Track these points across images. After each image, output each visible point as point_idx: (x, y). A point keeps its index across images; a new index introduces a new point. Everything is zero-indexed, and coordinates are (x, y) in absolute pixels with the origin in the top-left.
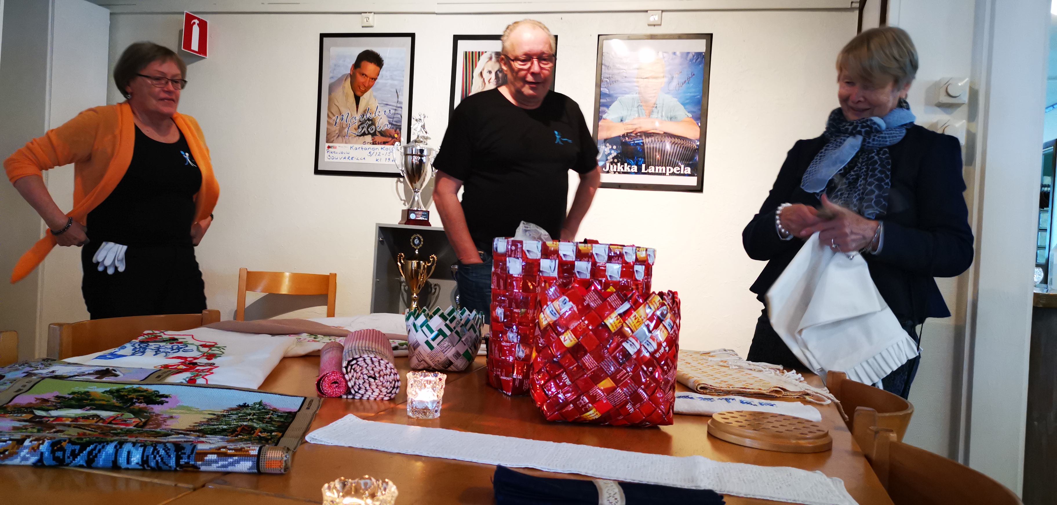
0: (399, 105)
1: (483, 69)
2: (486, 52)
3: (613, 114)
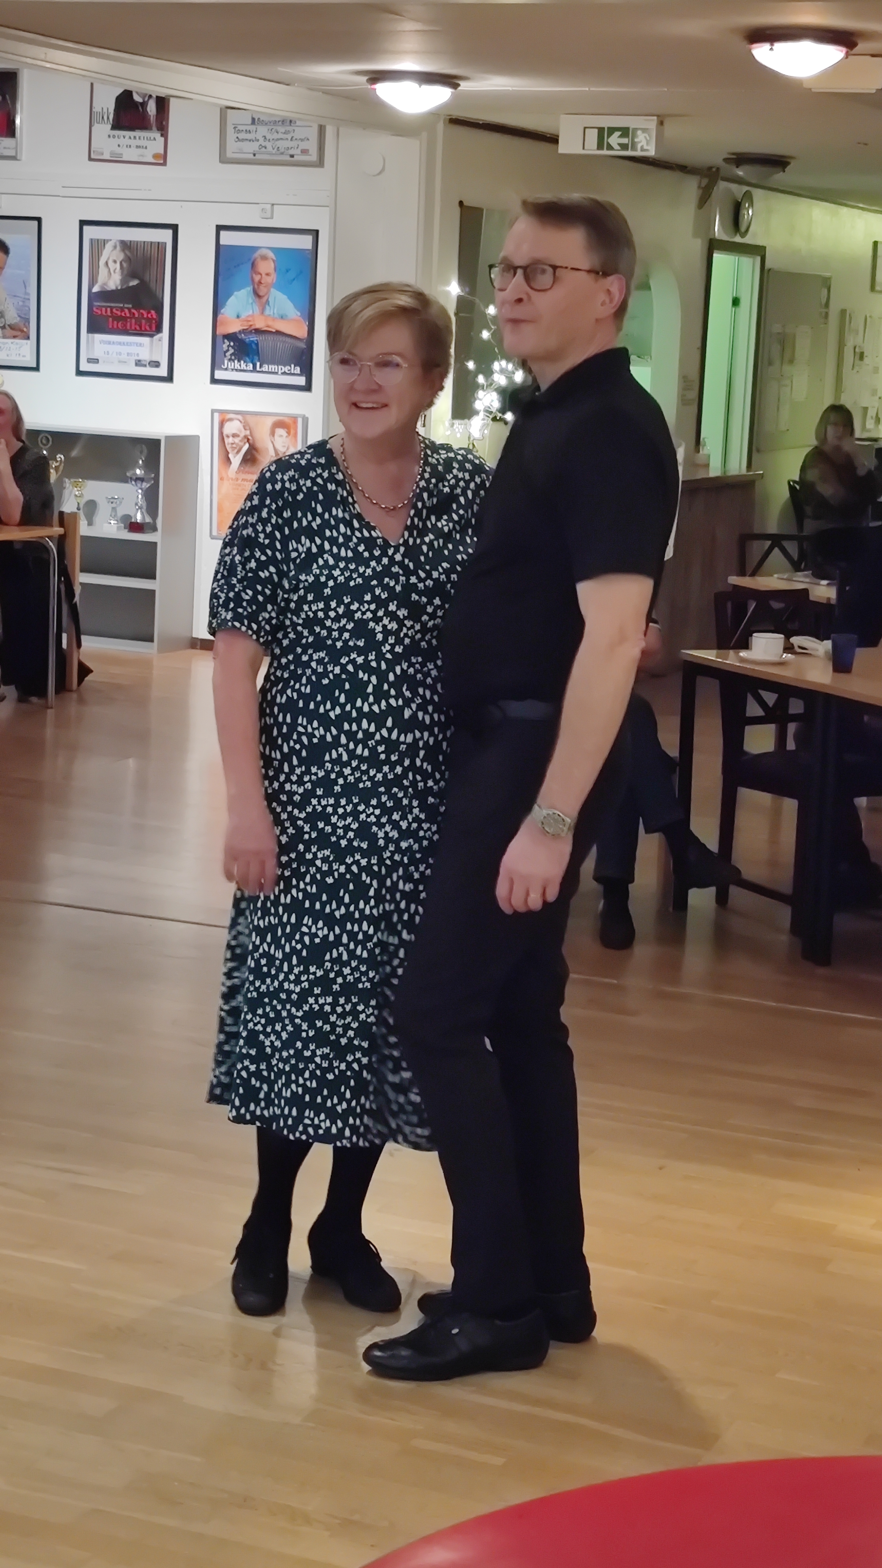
0: (27, 297)
1: (108, 258)
2: (111, 240)
3: (229, 310)
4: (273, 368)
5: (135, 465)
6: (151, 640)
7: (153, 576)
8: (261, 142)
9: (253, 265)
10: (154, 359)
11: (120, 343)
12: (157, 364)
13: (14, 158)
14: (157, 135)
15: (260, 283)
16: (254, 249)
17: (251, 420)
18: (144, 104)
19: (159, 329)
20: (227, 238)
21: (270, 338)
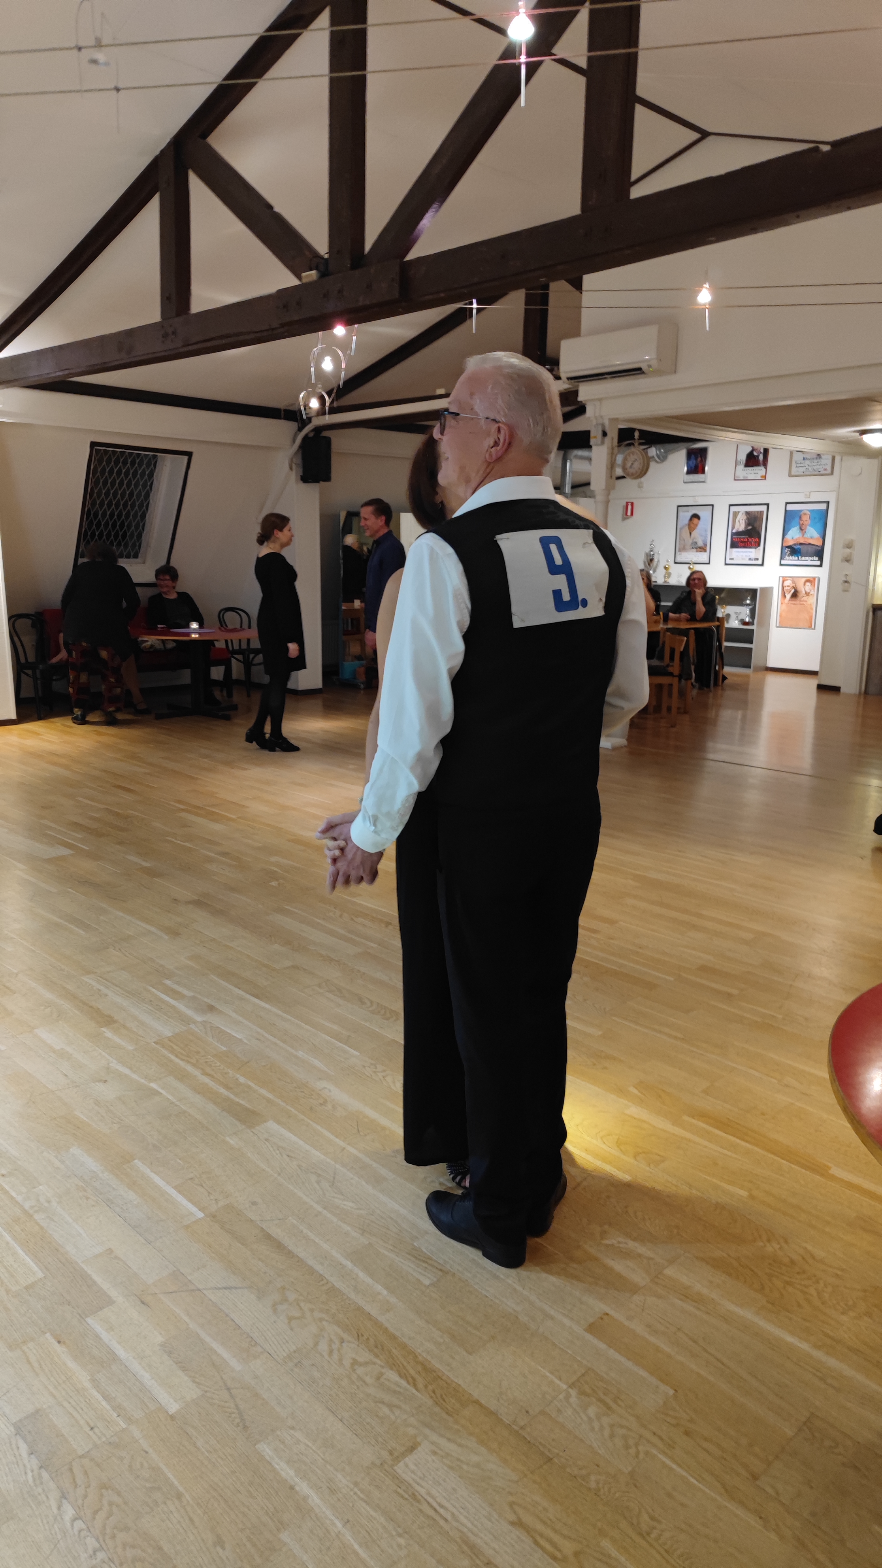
1: (740, 519)
2: (741, 511)
3: (789, 536)
4: (806, 558)
5: (746, 599)
6: (750, 668)
7: (751, 642)
8: (807, 467)
9: (800, 517)
10: (757, 557)
11: (743, 552)
12: (757, 559)
13: (704, 482)
14: (762, 468)
15: (803, 524)
16: (800, 511)
17: (796, 580)
18: (758, 456)
19: (759, 545)
20: (790, 507)
21: (806, 546)
